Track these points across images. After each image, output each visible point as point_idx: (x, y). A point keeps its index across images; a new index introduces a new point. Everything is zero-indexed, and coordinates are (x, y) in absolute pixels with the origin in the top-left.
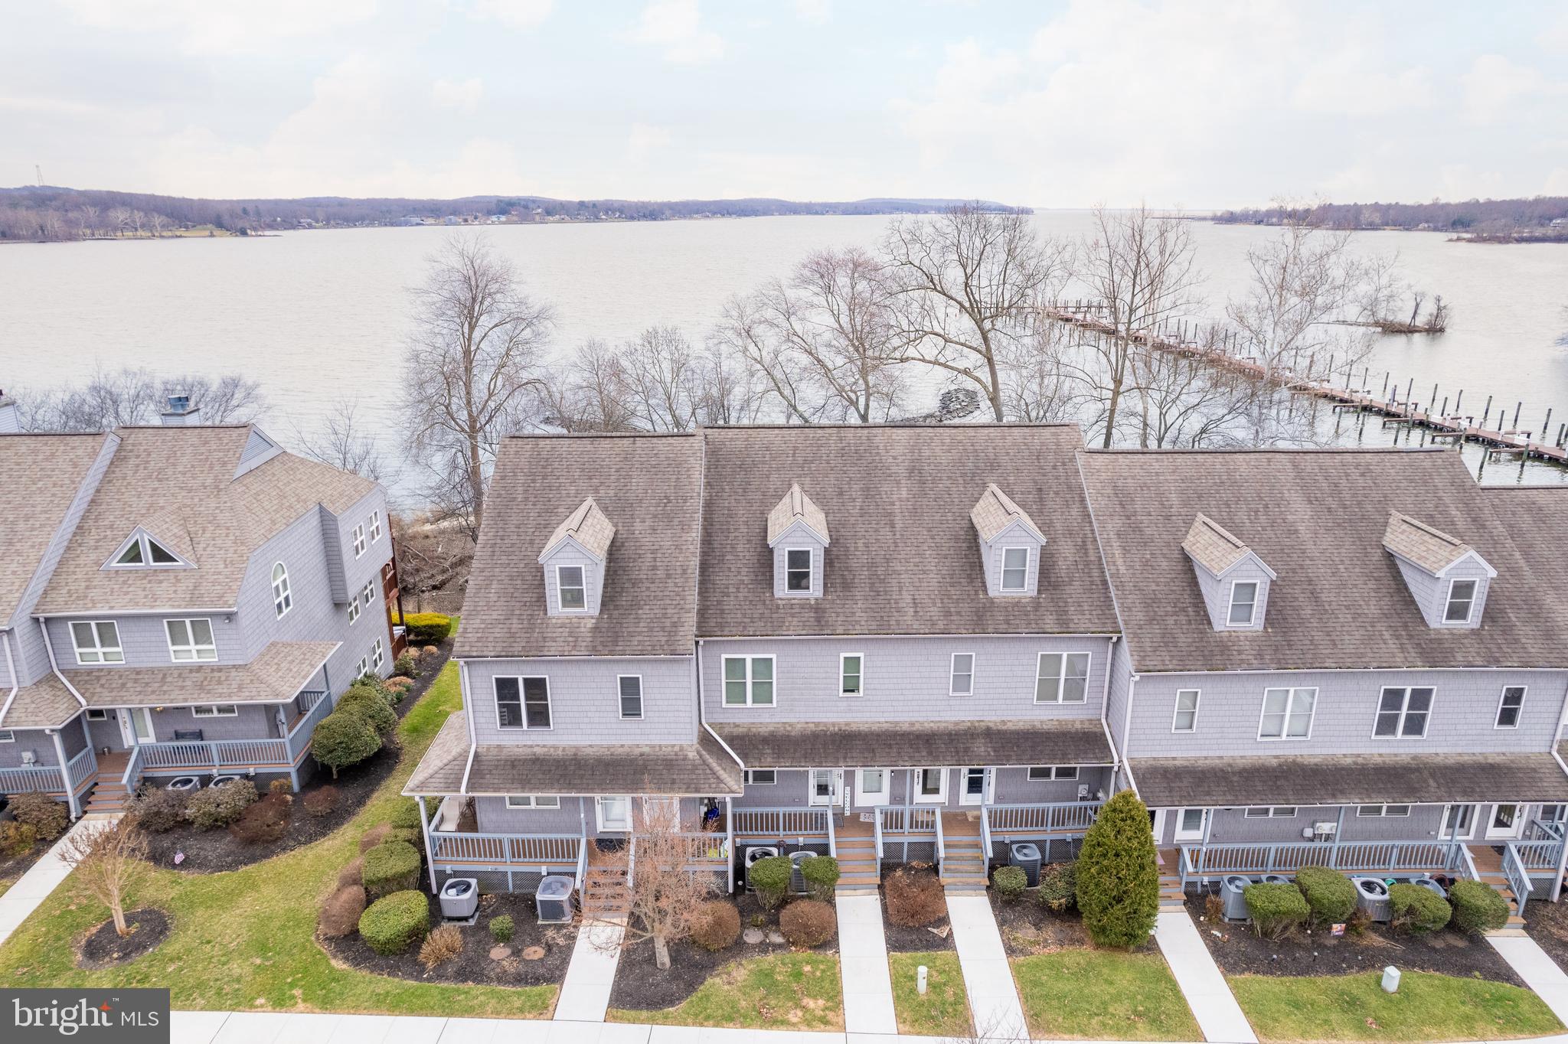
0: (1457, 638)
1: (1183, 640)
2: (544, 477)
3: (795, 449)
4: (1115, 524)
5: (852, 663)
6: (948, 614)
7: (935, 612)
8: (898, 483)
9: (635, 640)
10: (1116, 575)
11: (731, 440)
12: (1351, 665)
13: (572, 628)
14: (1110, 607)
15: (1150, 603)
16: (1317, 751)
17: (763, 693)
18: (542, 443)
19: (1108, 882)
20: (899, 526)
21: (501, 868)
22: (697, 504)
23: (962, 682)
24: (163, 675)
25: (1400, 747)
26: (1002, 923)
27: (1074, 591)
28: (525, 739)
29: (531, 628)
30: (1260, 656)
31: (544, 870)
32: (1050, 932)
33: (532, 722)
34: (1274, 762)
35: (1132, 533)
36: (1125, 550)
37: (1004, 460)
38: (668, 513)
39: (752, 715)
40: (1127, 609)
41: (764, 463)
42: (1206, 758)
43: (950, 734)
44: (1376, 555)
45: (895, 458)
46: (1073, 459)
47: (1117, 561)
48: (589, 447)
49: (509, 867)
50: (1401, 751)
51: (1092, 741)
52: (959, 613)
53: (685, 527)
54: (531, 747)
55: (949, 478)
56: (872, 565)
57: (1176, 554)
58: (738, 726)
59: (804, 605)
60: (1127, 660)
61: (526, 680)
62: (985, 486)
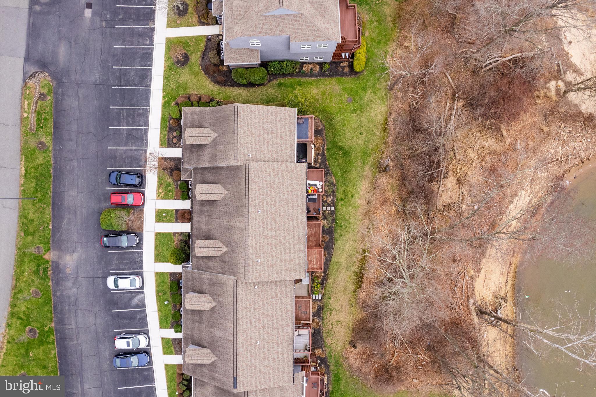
1: (189, 283)
2: (223, 120)
3: (239, 192)
4: (215, 280)
6: (196, 229)
7: (197, 226)
8: (228, 222)
9: (185, 154)
10: (203, 274)
11: (242, 173)
14: (197, 270)
15: (195, 279)
20: (217, 220)
22: (215, 165)
35: (212, 283)
36: (208, 279)
37: (235, 255)
38: (214, 157)
41: (235, 183)
44: (207, 345)
45: (235, 222)
47: (206, 275)
52: (196, 232)
53: (209, 162)
55: (229, 237)
56: (207, 212)
57: (207, 292)
62: (227, 246)
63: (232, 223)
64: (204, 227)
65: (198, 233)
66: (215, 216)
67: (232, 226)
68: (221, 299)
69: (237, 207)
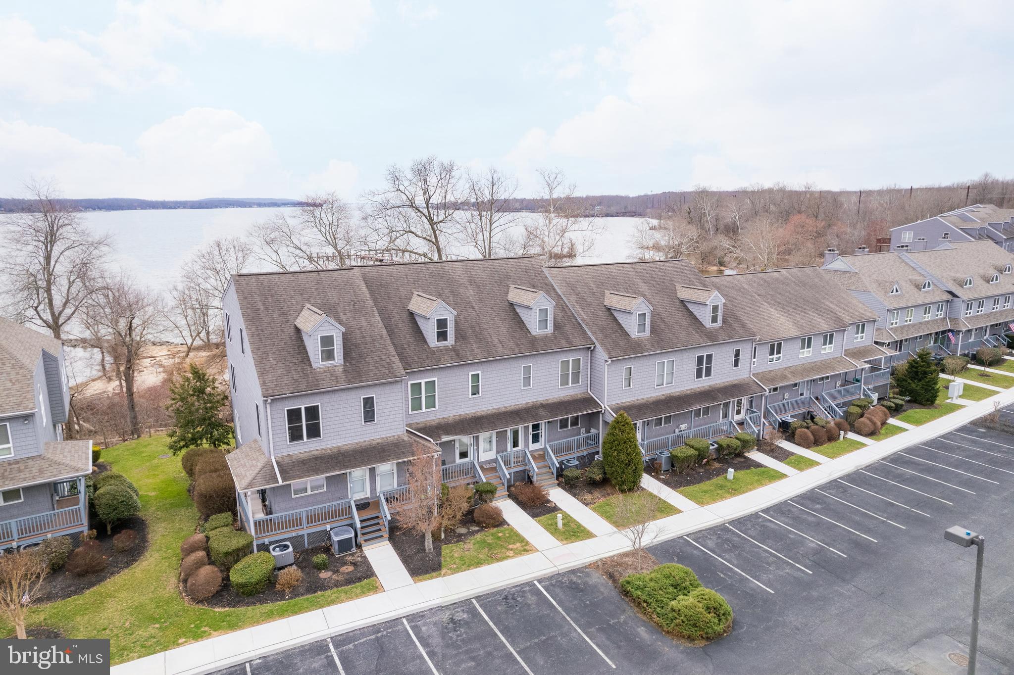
0: (717, 330)
2: (272, 296)
3: (406, 275)
4: (573, 298)
5: (476, 377)
6: (518, 345)
7: (511, 344)
8: (466, 287)
9: (371, 374)
10: (583, 319)
11: (369, 272)
12: (681, 346)
13: (331, 372)
14: (586, 334)
15: (602, 329)
16: (677, 390)
17: (431, 403)
18: (261, 278)
20: (476, 307)
21: (301, 533)
22: (370, 303)
23: (527, 381)
25: (705, 383)
26: (575, 495)
27: (568, 329)
28: (307, 447)
29: (306, 376)
30: (653, 346)
31: (328, 527)
32: (597, 494)
33: (309, 436)
34: (663, 397)
35: (581, 301)
36: (583, 309)
37: (511, 274)
38: (357, 308)
39: (429, 415)
40: (594, 333)
41: (393, 283)
42: (637, 400)
43: (525, 409)
44: (678, 302)
45: (459, 276)
46: (542, 271)
47: (581, 315)
48: (292, 278)
49: (305, 531)
50: (705, 385)
51: (590, 401)
52: (522, 344)
53: (370, 315)
54: (309, 452)
55: (490, 284)
56: (472, 327)
57: (604, 309)
58: (419, 423)
59: (447, 349)
60: (601, 354)
61: (306, 408)
62: (508, 287)
63: (465, 282)
64: (504, 332)
65: (525, 341)
67: (471, 282)
68: (594, 286)
69: (429, 275)
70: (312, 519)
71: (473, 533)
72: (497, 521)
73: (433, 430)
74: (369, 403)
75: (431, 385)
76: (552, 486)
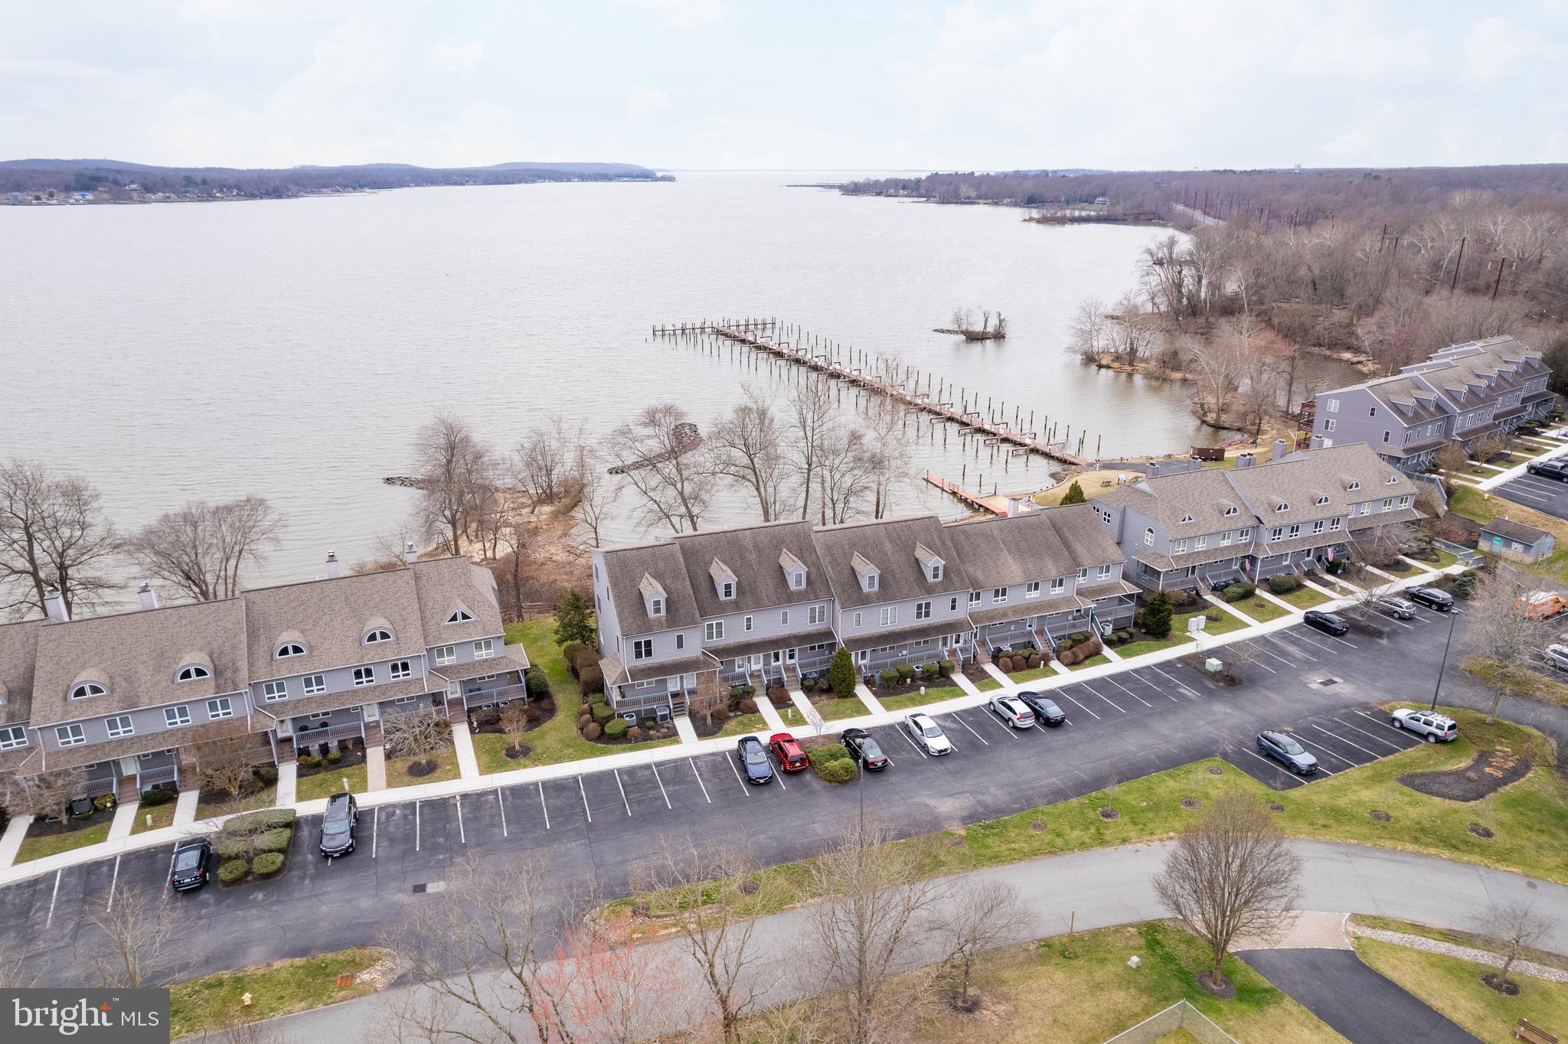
0: (936, 584)
1: (854, 597)
2: (627, 565)
3: (711, 543)
4: (828, 559)
5: (749, 620)
6: (778, 598)
7: (774, 598)
8: (751, 552)
9: (681, 622)
10: (830, 578)
12: (906, 597)
13: (658, 620)
14: (830, 588)
15: (843, 586)
16: (899, 627)
17: (720, 634)
18: (619, 553)
19: (840, 676)
20: (755, 569)
21: (640, 709)
22: (684, 570)
23: (785, 621)
24: (474, 665)
26: (808, 697)
27: (818, 585)
28: (645, 662)
29: (645, 623)
30: (878, 599)
31: (655, 707)
32: (824, 697)
33: (646, 656)
34: (886, 632)
35: (834, 561)
36: (833, 568)
37: (786, 538)
38: (676, 575)
39: (717, 642)
40: (835, 589)
41: (701, 550)
42: (865, 634)
43: (783, 639)
44: (913, 559)
45: (747, 543)
46: (810, 535)
47: (830, 573)
48: (636, 553)
49: (643, 708)
50: (924, 623)
51: (829, 634)
52: (781, 598)
53: (684, 580)
54: (647, 664)
55: (768, 548)
56: (750, 585)
57: (849, 568)
58: (711, 648)
59: (731, 601)
60: (838, 606)
61: (644, 641)
62: (781, 550)
63: (750, 547)
64: (772, 587)
65: (784, 595)
66: (751, 571)
67: (755, 547)
68: (846, 546)
69: (728, 543)
70: (647, 701)
71: (736, 716)
72: (754, 710)
73: (718, 652)
74: (680, 638)
75: (719, 625)
76: (796, 689)
